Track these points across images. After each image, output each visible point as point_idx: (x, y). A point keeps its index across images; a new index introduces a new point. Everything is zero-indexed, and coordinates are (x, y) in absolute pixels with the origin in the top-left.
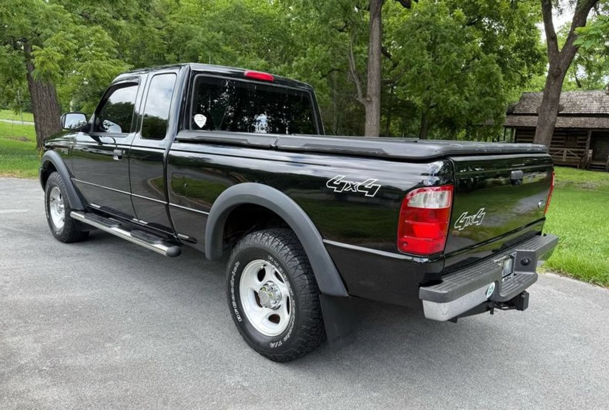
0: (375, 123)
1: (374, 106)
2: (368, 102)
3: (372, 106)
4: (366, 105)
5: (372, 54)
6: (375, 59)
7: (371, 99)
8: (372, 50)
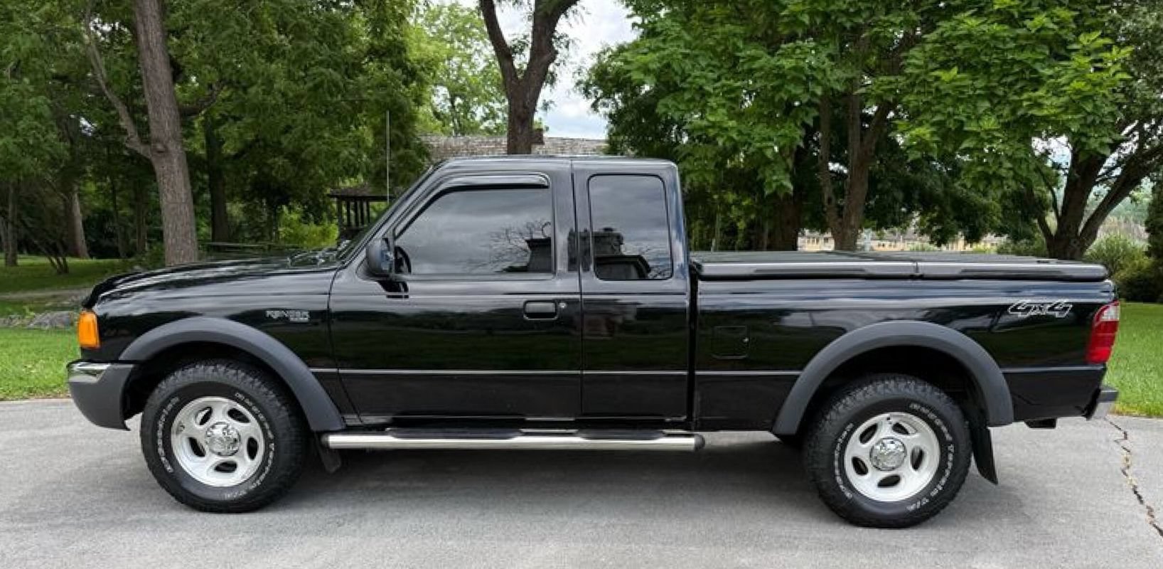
0: (183, 196)
1: (175, 160)
2: (160, 152)
3: (171, 162)
4: (153, 160)
5: (149, 48)
6: (157, 62)
7: (165, 147)
8: (147, 42)
